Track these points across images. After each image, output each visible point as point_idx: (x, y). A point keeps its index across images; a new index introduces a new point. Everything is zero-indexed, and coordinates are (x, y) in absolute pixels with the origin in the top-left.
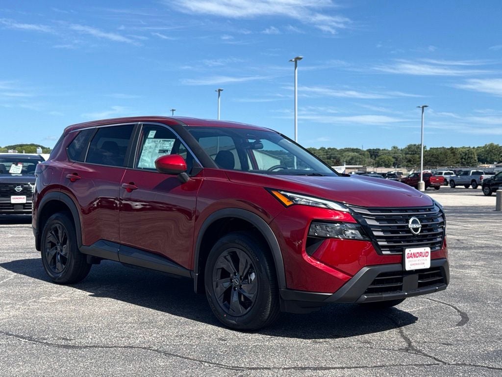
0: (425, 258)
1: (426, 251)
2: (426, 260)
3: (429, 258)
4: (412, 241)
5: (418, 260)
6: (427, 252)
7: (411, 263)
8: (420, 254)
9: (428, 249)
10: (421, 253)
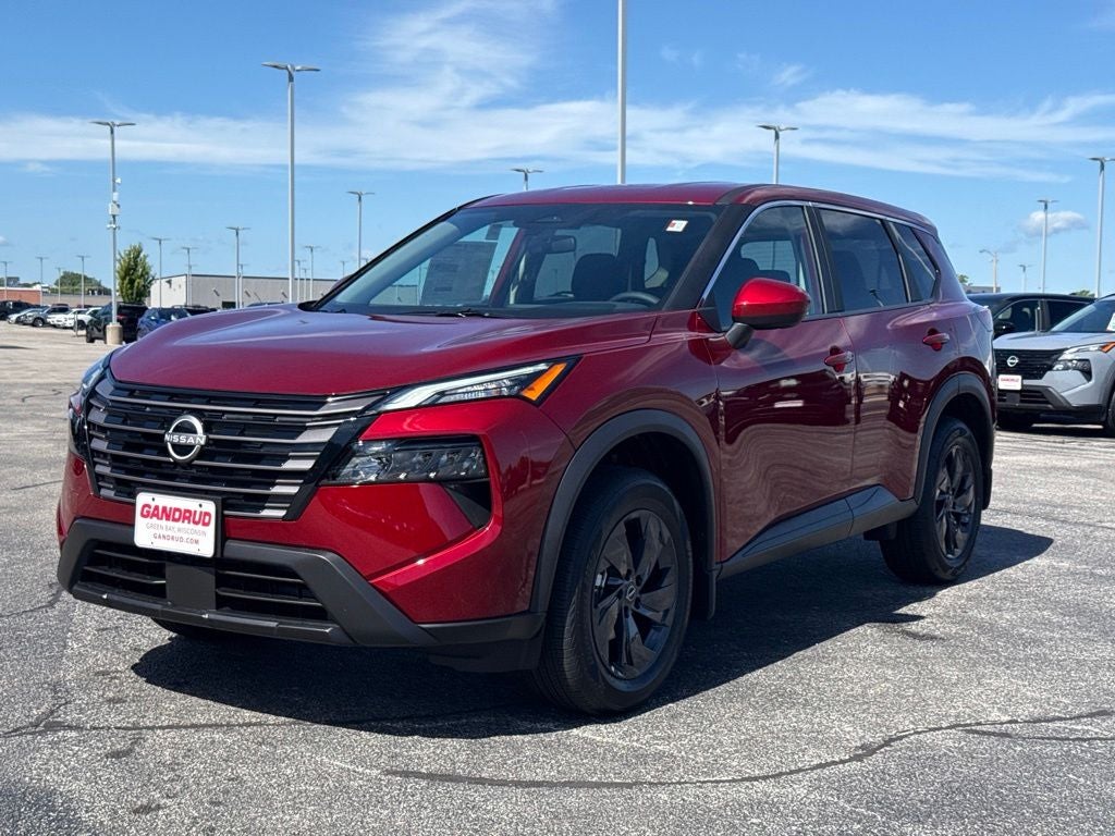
0: (200, 527)
1: (204, 509)
2: (204, 534)
3: (211, 530)
4: (172, 477)
5: (179, 530)
6: (207, 514)
7: (158, 532)
8: (187, 516)
9: (209, 507)
10: (189, 511)
